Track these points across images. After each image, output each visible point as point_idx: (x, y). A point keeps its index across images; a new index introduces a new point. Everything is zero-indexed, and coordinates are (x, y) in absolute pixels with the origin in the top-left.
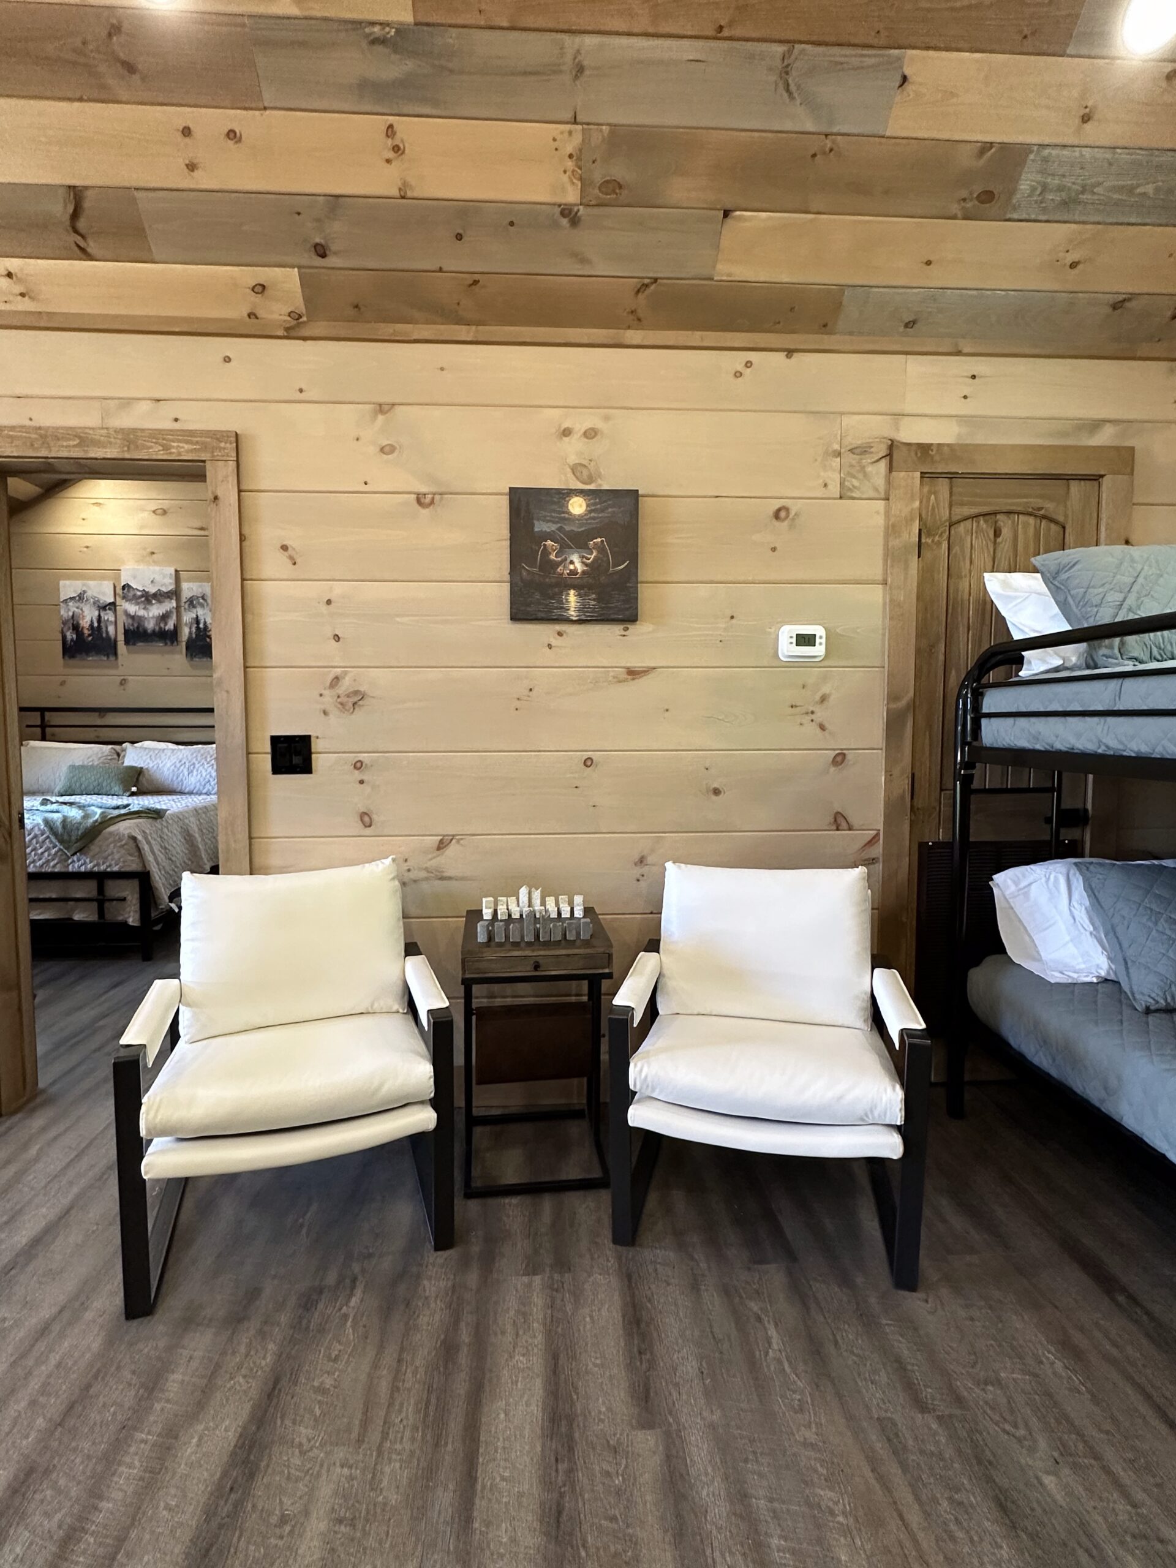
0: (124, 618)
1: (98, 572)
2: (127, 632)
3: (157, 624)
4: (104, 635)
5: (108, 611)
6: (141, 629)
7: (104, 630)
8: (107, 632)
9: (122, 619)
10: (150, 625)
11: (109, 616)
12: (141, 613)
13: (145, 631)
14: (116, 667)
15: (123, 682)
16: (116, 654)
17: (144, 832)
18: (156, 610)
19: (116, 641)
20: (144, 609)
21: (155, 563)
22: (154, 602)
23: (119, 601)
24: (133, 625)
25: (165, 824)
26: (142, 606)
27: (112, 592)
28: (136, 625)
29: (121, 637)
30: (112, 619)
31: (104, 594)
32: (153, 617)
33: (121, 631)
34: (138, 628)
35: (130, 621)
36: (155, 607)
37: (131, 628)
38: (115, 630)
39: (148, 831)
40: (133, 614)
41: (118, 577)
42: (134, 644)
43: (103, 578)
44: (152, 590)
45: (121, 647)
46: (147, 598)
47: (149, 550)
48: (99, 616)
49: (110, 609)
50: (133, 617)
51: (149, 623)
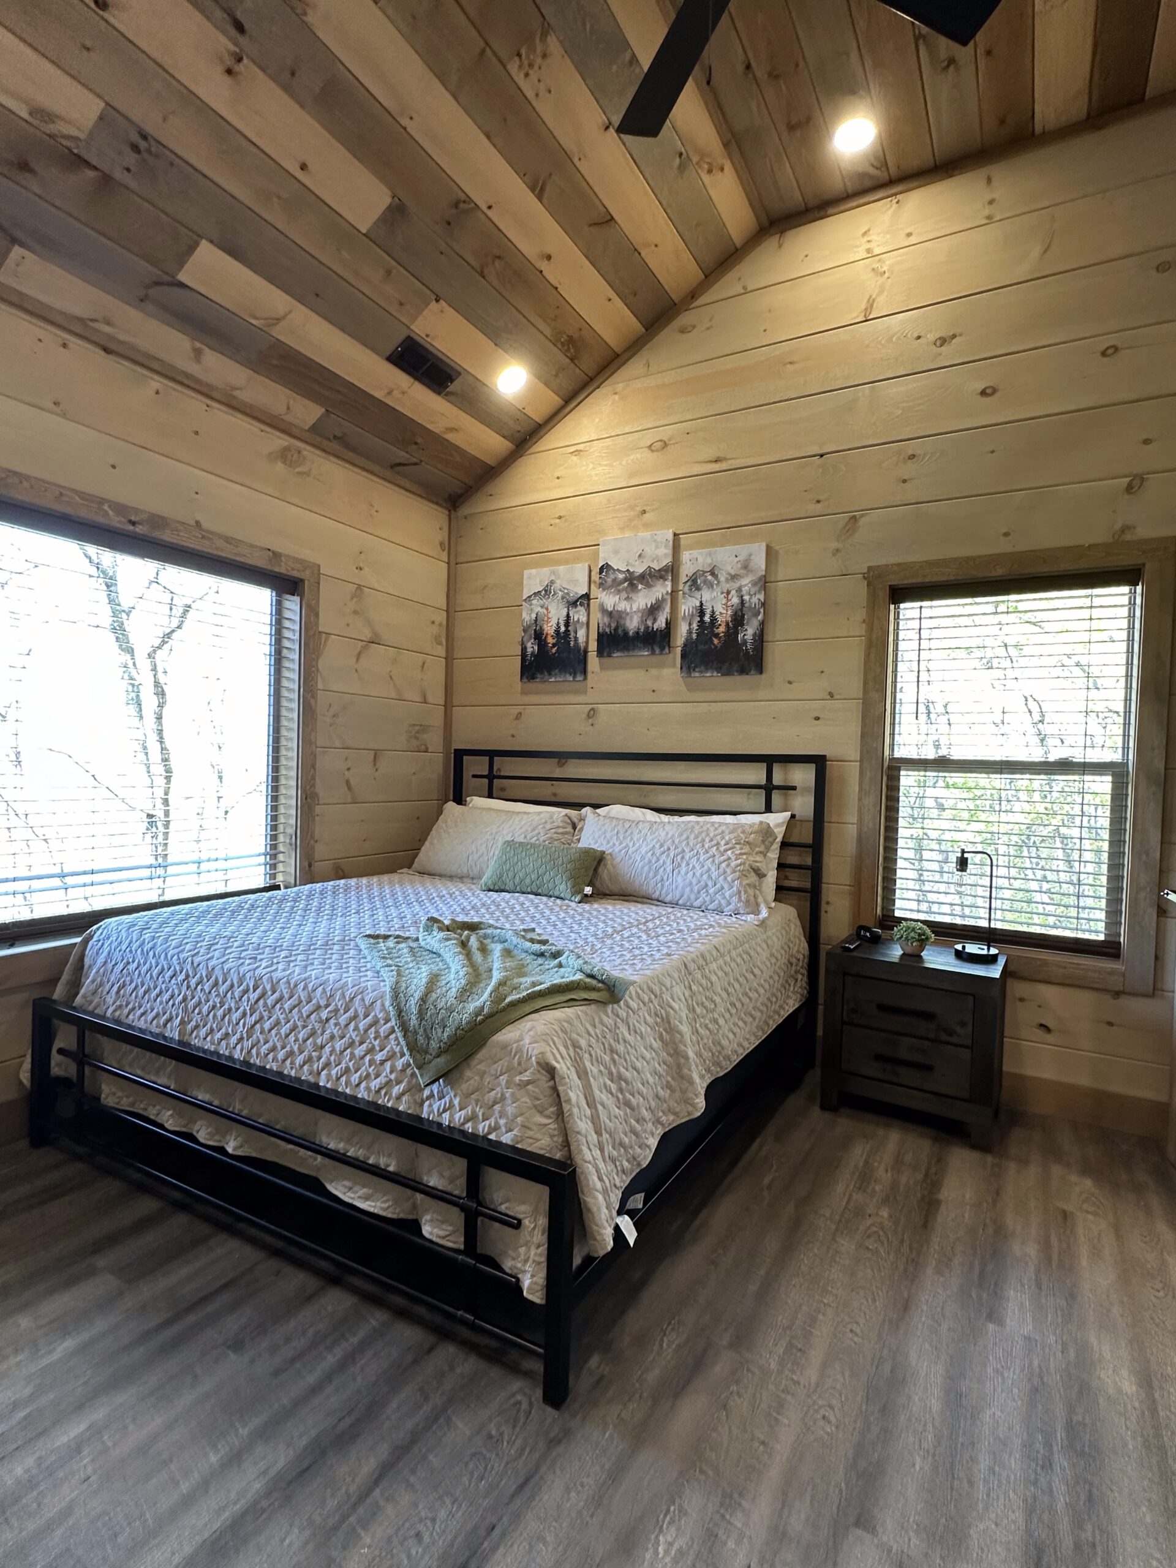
0: (599, 615)
1: (571, 551)
2: (601, 637)
3: (643, 621)
4: (572, 643)
5: (579, 608)
6: (620, 631)
7: (572, 635)
8: (576, 638)
9: (596, 617)
10: (633, 624)
11: (579, 615)
12: (623, 606)
13: (626, 633)
14: (585, 692)
15: (592, 714)
16: (585, 672)
17: (576, 1046)
18: (644, 599)
19: (586, 652)
20: (628, 599)
21: (647, 526)
22: (640, 587)
23: (595, 592)
24: (609, 626)
25: (623, 1013)
26: (624, 595)
27: (586, 579)
28: (613, 625)
29: (593, 646)
30: (584, 619)
31: (575, 582)
32: (638, 610)
33: (594, 636)
34: (616, 629)
35: (606, 620)
36: (641, 594)
37: (608, 630)
38: (586, 637)
39: (583, 1043)
40: (610, 609)
41: (596, 555)
42: (609, 656)
43: (577, 560)
44: (639, 569)
45: (593, 660)
46: (633, 582)
47: (639, 509)
48: (568, 616)
49: (581, 605)
50: (610, 614)
51: (631, 619)
